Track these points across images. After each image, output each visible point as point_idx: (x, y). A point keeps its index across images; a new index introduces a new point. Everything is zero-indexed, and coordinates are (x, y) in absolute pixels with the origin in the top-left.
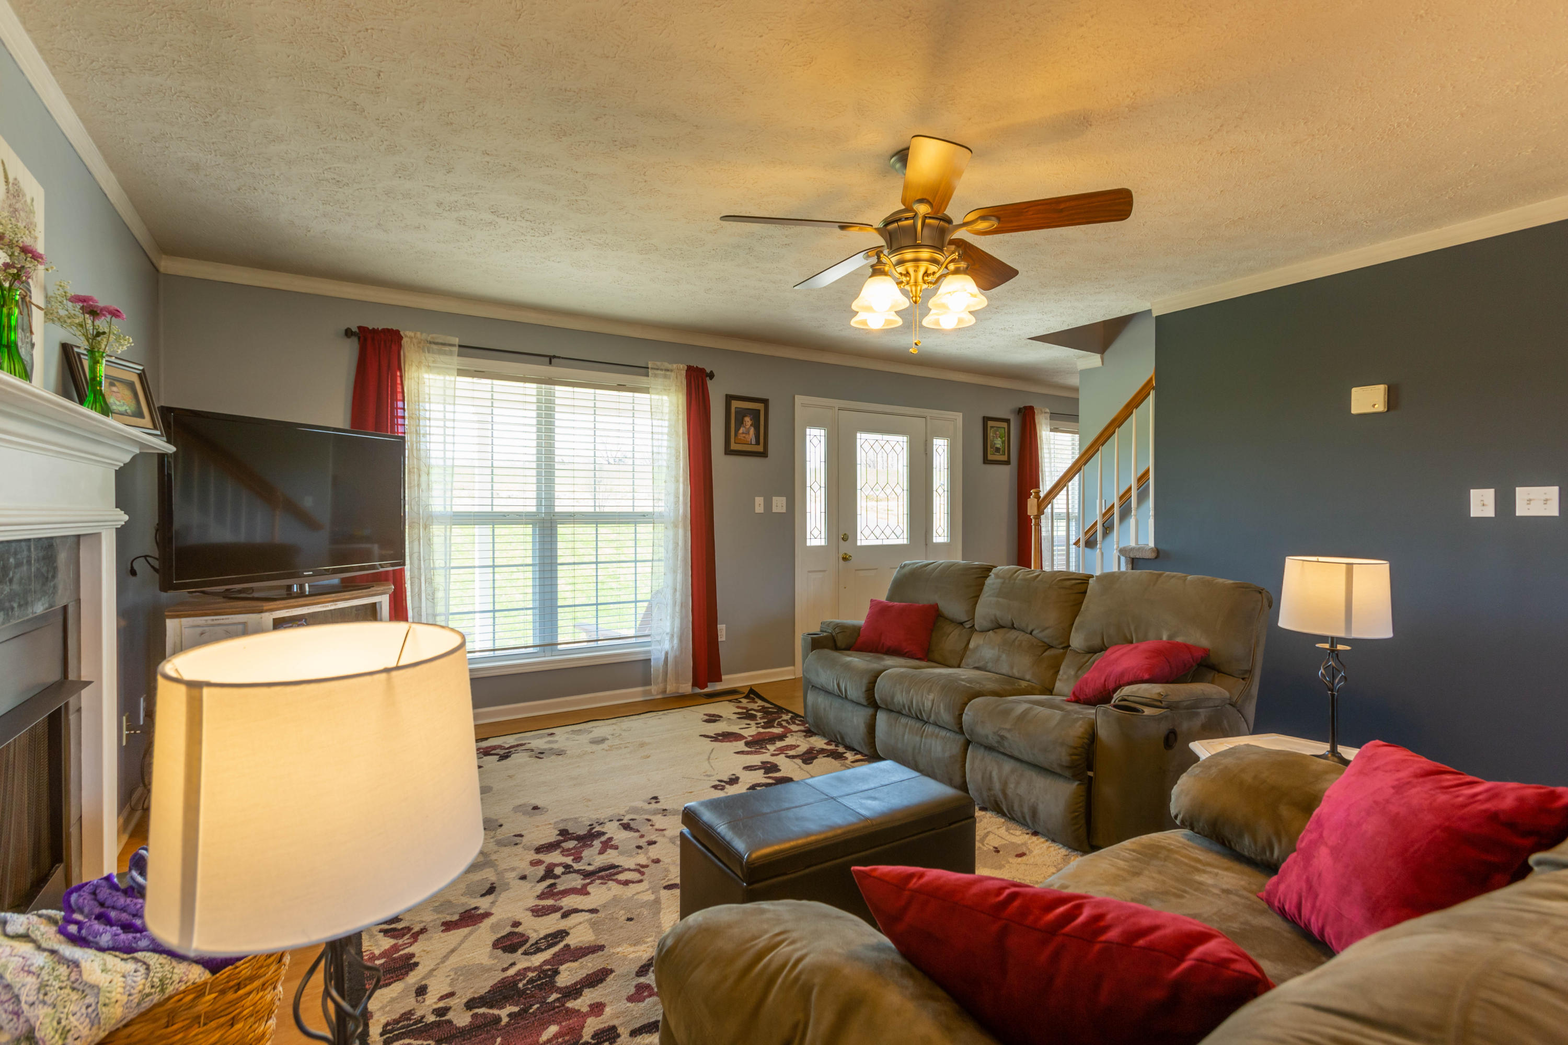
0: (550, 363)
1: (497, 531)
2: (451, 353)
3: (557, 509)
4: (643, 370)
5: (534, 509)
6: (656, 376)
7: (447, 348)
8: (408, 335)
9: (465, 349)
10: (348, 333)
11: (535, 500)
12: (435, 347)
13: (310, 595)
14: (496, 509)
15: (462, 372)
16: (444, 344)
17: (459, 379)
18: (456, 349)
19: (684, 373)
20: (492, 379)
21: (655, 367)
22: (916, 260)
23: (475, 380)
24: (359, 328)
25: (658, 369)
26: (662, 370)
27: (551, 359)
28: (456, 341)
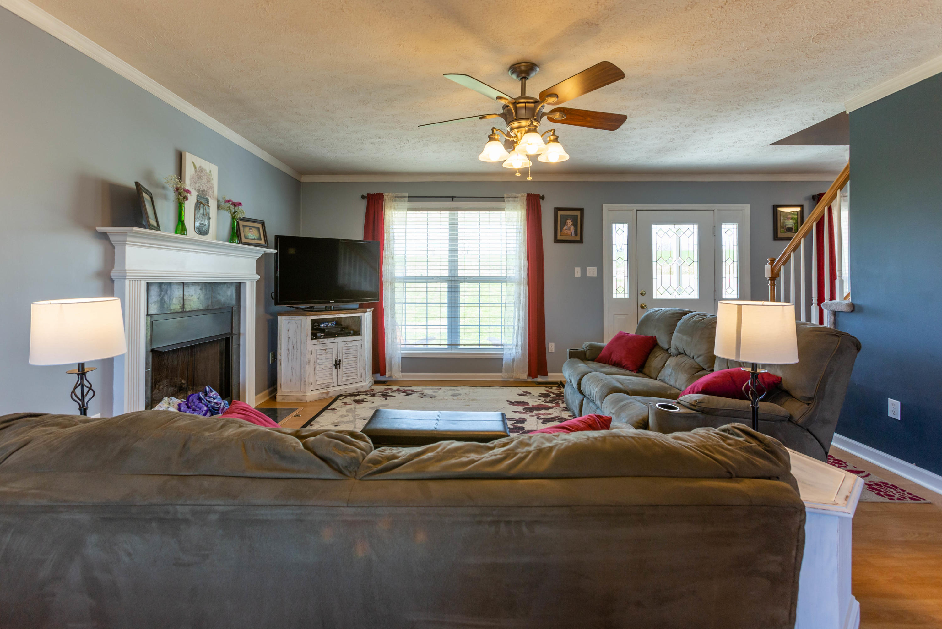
0: (453, 200)
1: (429, 286)
2: (404, 201)
3: (459, 275)
4: (501, 199)
5: (447, 275)
6: (509, 201)
7: (403, 199)
8: (385, 194)
9: (411, 198)
10: (363, 197)
11: (448, 270)
12: (397, 199)
13: (334, 310)
14: (429, 275)
15: (410, 209)
16: (401, 197)
17: (408, 212)
18: (407, 199)
19: (525, 198)
20: (428, 211)
21: (508, 196)
22: (520, 127)
23: (417, 212)
24: (367, 194)
25: (509, 197)
26: (512, 197)
27: (453, 198)
28: (407, 195)
